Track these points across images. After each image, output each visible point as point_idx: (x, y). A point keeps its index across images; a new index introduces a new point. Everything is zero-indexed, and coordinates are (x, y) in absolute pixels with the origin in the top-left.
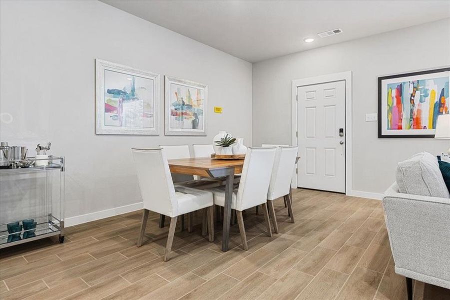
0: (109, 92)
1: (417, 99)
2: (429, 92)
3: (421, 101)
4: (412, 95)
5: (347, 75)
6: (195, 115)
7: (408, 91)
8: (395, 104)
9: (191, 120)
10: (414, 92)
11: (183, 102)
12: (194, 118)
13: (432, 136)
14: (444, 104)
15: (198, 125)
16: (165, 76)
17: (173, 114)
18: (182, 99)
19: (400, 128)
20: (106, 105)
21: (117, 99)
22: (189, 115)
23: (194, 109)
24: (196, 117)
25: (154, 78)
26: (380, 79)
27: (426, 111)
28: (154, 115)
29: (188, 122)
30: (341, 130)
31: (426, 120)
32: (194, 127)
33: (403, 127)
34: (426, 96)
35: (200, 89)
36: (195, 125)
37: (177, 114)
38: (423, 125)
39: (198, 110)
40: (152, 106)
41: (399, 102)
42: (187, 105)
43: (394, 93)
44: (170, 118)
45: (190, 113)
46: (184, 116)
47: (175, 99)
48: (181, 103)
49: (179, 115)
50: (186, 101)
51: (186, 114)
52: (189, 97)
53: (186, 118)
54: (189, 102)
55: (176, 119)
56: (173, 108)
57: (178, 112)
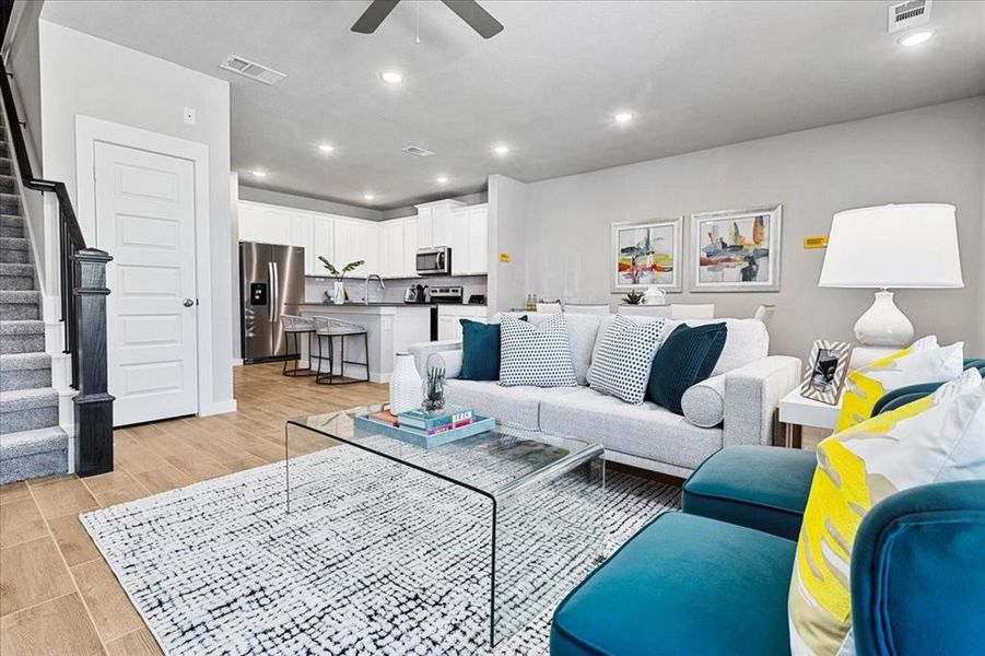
0: (623, 251)
6: (749, 259)
9: (739, 268)
11: (723, 243)
12: (746, 264)
15: (755, 276)
16: (689, 216)
17: (703, 263)
18: (721, 239)
20: (620, 264)
21: (630, 257)
22: (735, 261)
23: (747, 250)
24: (752, 263)
28: (674, 268)
29: (732, 272)
32: (746, 279)
35: (761, 217)
36: (748, 275)
37: (709, 263)
39: (756, 250)
42: (731, 246)
44: (698, 270)
45: (738, 258)
46: (725, 263)
47: (707, 242)
48: (720, 246)
49: (715, 263)
50: (729, 242)
51: (728, 260)
52: (737, 233)
53: (728, 266)
54: (735, 241)
55: (709, 269)
56: (704, 255)
57: (712, 259)
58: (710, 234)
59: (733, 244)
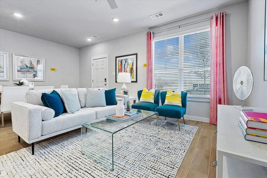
1: (126, 66)
2: (129, 64)
3: (127, 67)
4: (125, 65)
8: (120, 68)
9: (32, 74)
10: (125, 63)
11: (26, 66)
12: (34, 73)
14: (133, 69)
16: (12, 54)
17: (18, 71)
18: (26, 64)
22: (31, 72)
23: (35, 69)
24: (36, 73)
25: (4, 55)
26: (116, 57)
29: (30, 75)
30: (105, 79)
35: (39, 60)
36: (35, 76)
37: (21, 71)
40: (3, 67)
42: (29, 67)
43: (120, 63)
44: (17, 73)
45: (32, 71)
46: (27, 72)
47: (20, 64)
48: (25, 67)
49: (24, 72)
50: (29, 66)
51: (29, 71)
52: (31, 63)
53: (29, 73)
54: (31, 66)
55: (21, 73)
56: (19, 69)
57: (23, 70)
58: (21, 62)
59: (30, 66)
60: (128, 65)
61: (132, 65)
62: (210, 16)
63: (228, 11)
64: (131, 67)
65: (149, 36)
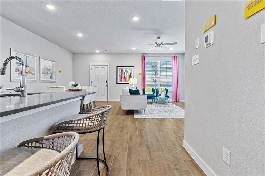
0: (17, 63)
5: (108, 64)
6: (51, 74)
7: (124, 71)
8: (121, 74)
9: (50, 76)
12: (51, 75)
13: (129, 83)
15: (52, 78)
16: (39, 57)
17: (43, 73)
18: (46, 67)
19: (122, 81)
20: (15, 69)
22: (49, 74)
24: (52, 75)
25: (35, 58)
26: (117, 67)
27: (128, 76)
28: (35, 73)
29: (49, 77)
30: (106, 81)
31: (127, 79)
32: (51, 79)
33: (123, 81)
34: (128, 73)
36: (51, 78)
38: (127, 80)
39: (52, 72)
40: (34, 69)
41: (122, 74)
42: (48, 69)
43: (121, 71)
44: (42, 75)
49: (45, 74)
56: (43, 71)
57: (45, 72)
60: (127, 72)
61: (131, 73)
62: (172, 56)
63: (178, 56)
64: (130, 74)
65: (144, 58)
